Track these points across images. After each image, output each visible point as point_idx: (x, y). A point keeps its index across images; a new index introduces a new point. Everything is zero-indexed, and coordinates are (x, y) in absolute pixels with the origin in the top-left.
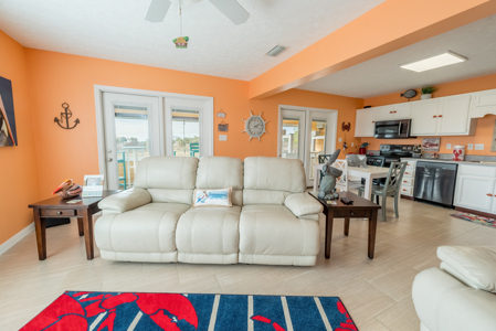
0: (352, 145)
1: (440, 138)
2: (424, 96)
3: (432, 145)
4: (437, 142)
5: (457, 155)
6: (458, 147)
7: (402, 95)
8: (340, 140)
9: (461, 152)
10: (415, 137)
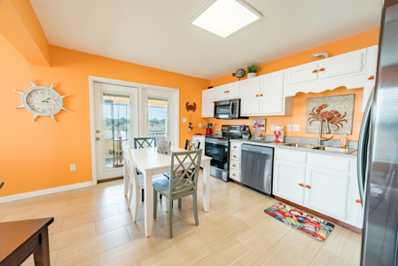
0: (200, 125)
1: (266, 118)
2: (249, 75)
3: (260, 126)
4: (263, 123)
5: (277, 137)
6: (278, 128)
7: (234, 75)
8: (185, 120)
9: (279, 133)
10: (247, 118)
